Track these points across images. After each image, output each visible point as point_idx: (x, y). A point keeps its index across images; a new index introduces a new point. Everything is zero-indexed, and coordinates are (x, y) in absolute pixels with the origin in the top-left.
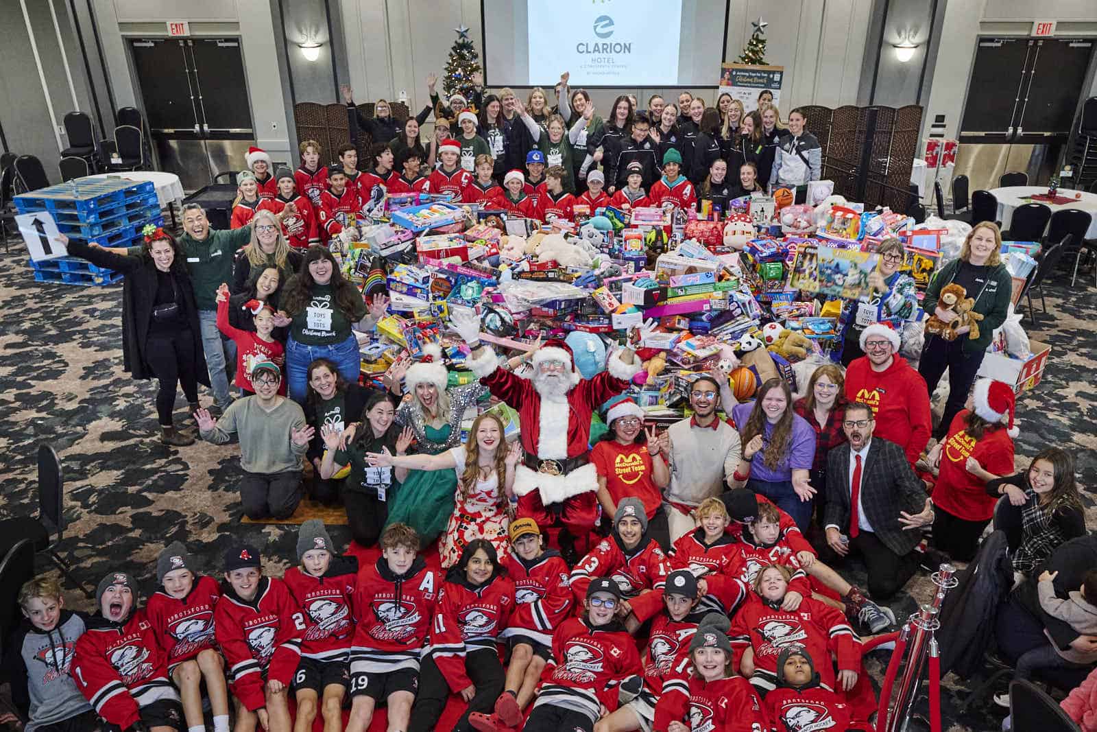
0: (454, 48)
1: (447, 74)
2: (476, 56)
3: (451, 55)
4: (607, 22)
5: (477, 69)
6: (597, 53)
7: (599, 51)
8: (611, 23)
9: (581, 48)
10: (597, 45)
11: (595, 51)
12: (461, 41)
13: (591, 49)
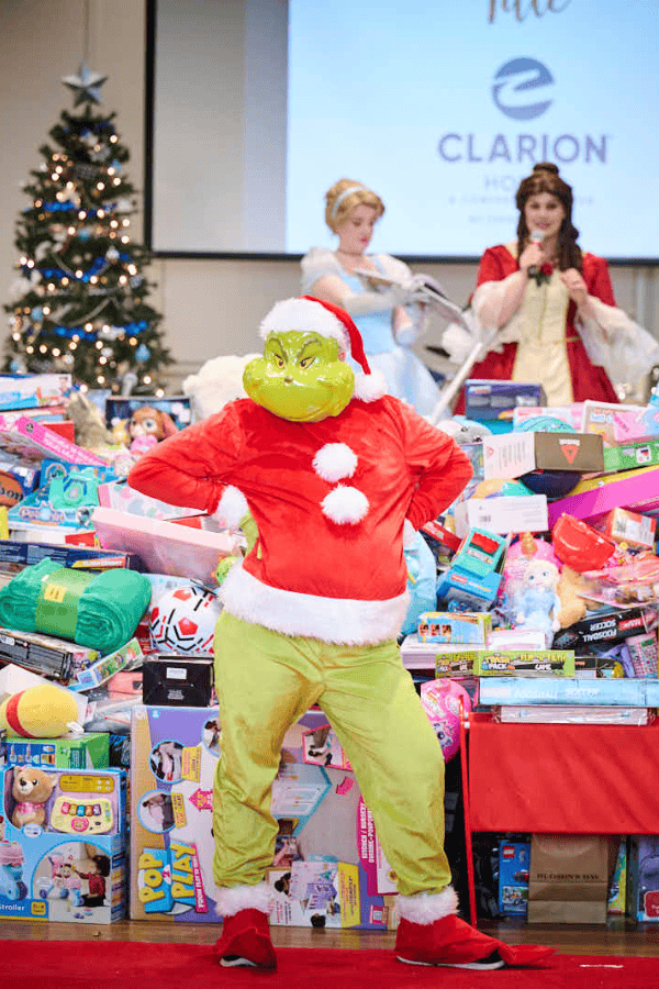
0: (57, 133)
1: (28, 203)
2: (119, 154)
3: (46, 152)
4: (533, 74)
5: (125, 189)
6: (500, 161)
7: (506, 155)
8: (545, 78)
9: (452, 148)
10: (500, 139)
11: (494, 155)
12: (78, 112)
13: (483, 147)
